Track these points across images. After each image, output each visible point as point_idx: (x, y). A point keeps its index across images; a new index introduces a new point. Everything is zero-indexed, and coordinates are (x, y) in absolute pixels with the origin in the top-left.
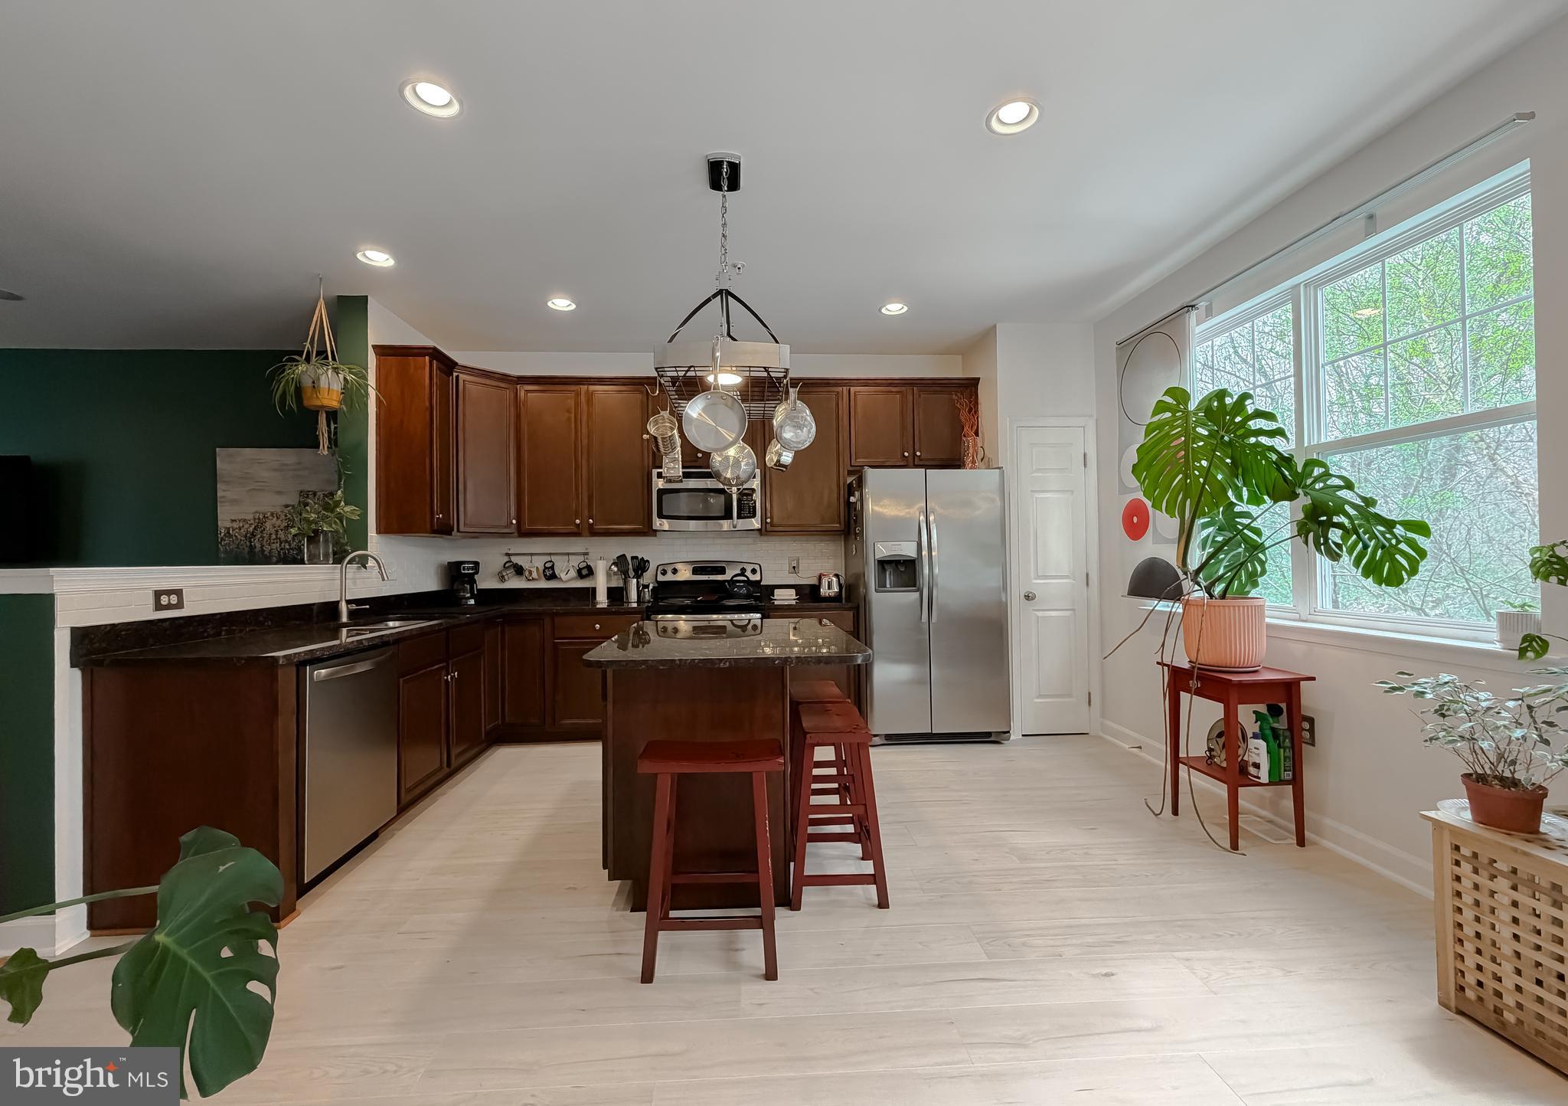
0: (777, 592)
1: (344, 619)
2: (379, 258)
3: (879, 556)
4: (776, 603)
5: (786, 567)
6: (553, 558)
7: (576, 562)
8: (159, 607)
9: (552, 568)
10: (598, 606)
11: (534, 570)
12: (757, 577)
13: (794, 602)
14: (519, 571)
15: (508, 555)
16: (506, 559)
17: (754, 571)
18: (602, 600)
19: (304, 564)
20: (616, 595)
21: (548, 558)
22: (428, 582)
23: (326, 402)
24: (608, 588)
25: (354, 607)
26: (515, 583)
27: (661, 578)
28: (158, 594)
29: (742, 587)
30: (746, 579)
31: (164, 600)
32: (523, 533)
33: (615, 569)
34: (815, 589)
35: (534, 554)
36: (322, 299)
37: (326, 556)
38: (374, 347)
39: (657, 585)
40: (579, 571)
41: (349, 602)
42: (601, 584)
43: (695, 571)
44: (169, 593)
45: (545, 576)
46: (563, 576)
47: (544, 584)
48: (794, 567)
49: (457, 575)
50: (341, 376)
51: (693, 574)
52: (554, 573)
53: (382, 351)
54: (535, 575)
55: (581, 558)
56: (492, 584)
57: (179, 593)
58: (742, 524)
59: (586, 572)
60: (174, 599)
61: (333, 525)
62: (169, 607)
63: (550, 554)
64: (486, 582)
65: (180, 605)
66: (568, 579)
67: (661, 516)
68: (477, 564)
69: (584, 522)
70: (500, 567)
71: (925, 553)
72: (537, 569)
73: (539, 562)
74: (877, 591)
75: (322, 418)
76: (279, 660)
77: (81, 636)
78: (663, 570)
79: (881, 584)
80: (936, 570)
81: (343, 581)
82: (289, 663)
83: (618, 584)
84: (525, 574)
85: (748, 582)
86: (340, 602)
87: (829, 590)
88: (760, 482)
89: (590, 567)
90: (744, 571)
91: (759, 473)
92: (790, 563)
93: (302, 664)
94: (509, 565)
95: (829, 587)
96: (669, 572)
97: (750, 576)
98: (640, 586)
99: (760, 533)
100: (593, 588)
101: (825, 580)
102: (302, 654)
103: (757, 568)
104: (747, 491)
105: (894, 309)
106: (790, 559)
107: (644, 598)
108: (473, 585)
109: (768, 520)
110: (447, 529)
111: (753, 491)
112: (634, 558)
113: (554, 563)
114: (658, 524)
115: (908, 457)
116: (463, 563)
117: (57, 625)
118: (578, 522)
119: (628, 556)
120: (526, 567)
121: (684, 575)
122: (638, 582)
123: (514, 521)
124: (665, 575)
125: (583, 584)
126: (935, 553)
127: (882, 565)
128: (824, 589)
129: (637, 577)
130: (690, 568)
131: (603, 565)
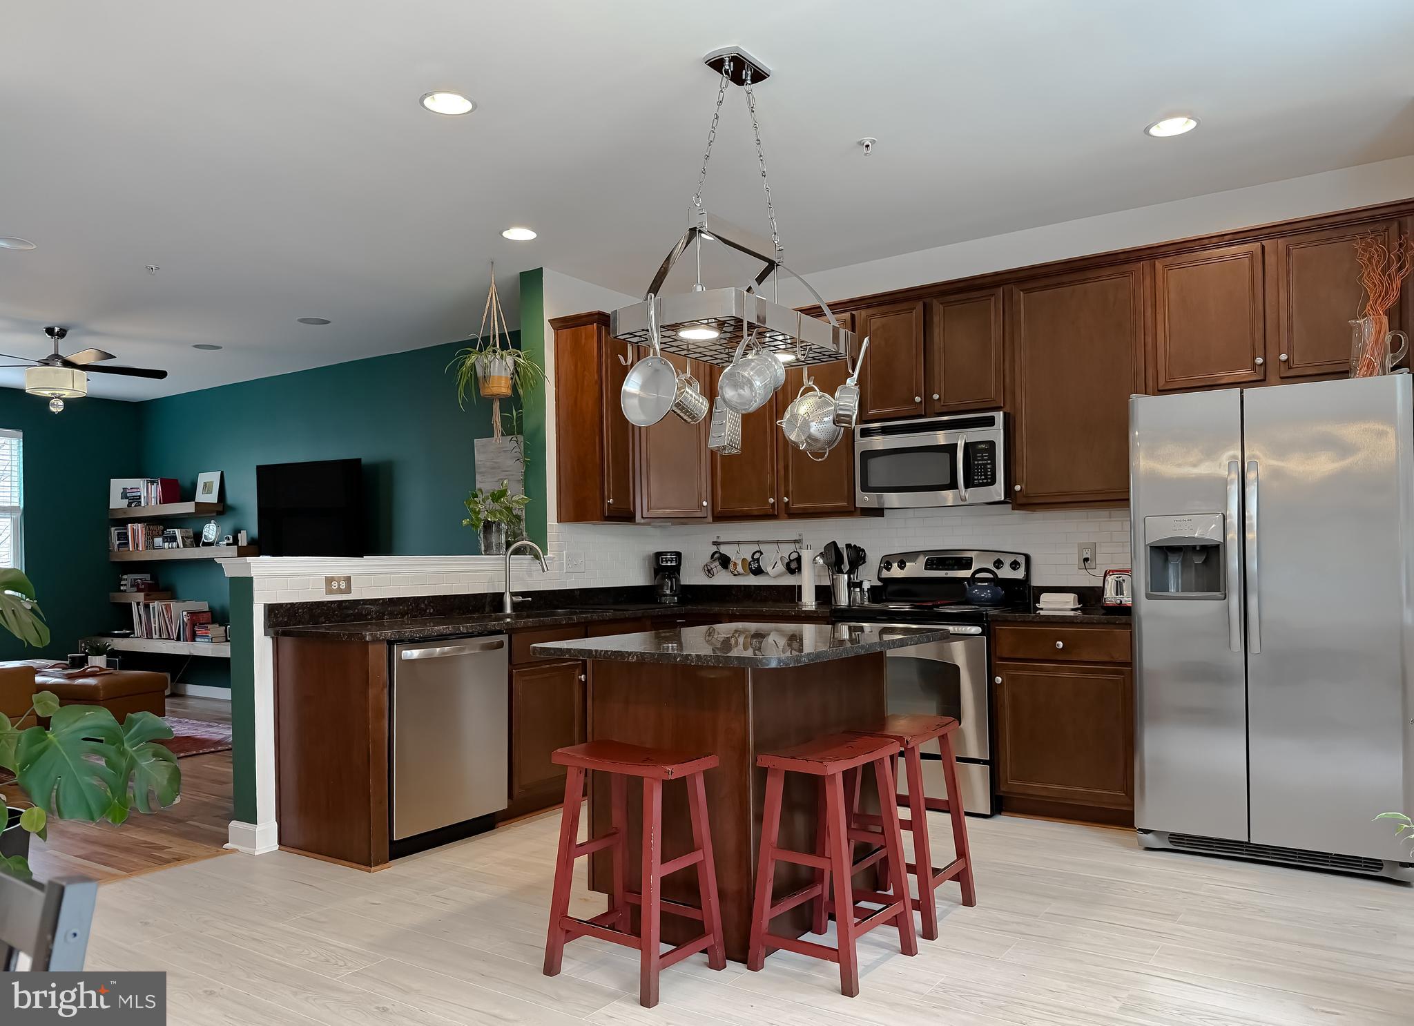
0: (1045, 597)
1: (508, 611)
2: (520, 234)
3: (1150, 539)
4: (1042, 613)
5: (1075, 559)
6: (763, 548)
7: (787, 551)
8: (330, 590)
9: (758, 560)
10: (804, 606)
11: (739, 563)
12: (1020, 574)
13: (1071, 613)
14: (725, 561)
15: (715, 543)
16: (714, 549)
17: (1015, 565)
18: (809, 601)
19: (478, 553)
20: (825, 594)
21: (755, 548)
24: (816, 586)
25: (520, 599)
26: (723, 578)
27: (885, 574)
28: (329, 580)
29: (985, 588)
30: (990, 576)
31: (335, 586)
32: (720, 517)
33: (821, 561)
34: (1098, 592)
36: (493, 284)
37: (498, 546)
38: (551, 321)
39: (879, 584)
40: (788, 565)
41: (513, 594)
42: (808, 582)
43: (930, 565)
44: (338, 580)
45: (751, 569)
46: (769, 570)
47: (753, 581)
48: (1086, 560)
49: (664, 567)
50: (509, 361)
51: (926, 568)
52: (759, 566)
53: (561, 324)
54: (740, 568)
55: (792, 547)
56: (700, 579)
57: (348, 579)
58: (972, 495)
59: (794, 566)
60: (343, 585)
61: (498, 515)
62: (340, 591)
63: (758, 542)
64: (692, 576)
65: (348, 590)
66: (775, 575)
67: (866, 488)
68: (678, 554)
69: (779, 500)
70: (708, 559)
71: (1233, 535)
72: (744, 560)
73: (747, 552)
74: (1149, 597)
75: (496, 406)
76: (368, 638)
77: (272, 611)
78: (887, 564)
79: (1158, 586)
80: (1252, 565)
81: (508, 571)
82: (376, 640)
83: (827, 582)
84: (731, 566)
85: (997, 581)
86: (502, 594)
87: (1119, 597)
88: (1002, 431)
89: (799, 559)
90: (998, 564)
91: (999, 417)
92: (1081, 551)
93: (390, 643)
94: (716, 555)
95: (1119, 591)
96: (895, 565)
97: (1005, 573)
98: (852, 585)
99: (1010, 506)
100: (800, 587)
101: (1111, 580)
102: (389, 634)
103: (1022, 560)
104: (983, 446)
105: (1173, 127)
106: (1082, 547)
107: (855, 599)
108: (678, 580)
109: (1018, 488)
110: (623, 516)
111: (992, 444)
112: (848, 546)
113: (762, 553)
114: (865, 499)
115: (1264, 364)
116: (666, 553)
117: (255, 601)
118: (771, 500)
119: (841, 545)
120: (733, 559)
121: (915, 569)
122: (849, 578)
123: (705, 504)
124: (889, 569)
125: (789, 580)
126: (1251, 536)
127: (1164, 552)
128: (1110, 595)
129: (850, 573)
130: (922, 560)
131: (807, 556)
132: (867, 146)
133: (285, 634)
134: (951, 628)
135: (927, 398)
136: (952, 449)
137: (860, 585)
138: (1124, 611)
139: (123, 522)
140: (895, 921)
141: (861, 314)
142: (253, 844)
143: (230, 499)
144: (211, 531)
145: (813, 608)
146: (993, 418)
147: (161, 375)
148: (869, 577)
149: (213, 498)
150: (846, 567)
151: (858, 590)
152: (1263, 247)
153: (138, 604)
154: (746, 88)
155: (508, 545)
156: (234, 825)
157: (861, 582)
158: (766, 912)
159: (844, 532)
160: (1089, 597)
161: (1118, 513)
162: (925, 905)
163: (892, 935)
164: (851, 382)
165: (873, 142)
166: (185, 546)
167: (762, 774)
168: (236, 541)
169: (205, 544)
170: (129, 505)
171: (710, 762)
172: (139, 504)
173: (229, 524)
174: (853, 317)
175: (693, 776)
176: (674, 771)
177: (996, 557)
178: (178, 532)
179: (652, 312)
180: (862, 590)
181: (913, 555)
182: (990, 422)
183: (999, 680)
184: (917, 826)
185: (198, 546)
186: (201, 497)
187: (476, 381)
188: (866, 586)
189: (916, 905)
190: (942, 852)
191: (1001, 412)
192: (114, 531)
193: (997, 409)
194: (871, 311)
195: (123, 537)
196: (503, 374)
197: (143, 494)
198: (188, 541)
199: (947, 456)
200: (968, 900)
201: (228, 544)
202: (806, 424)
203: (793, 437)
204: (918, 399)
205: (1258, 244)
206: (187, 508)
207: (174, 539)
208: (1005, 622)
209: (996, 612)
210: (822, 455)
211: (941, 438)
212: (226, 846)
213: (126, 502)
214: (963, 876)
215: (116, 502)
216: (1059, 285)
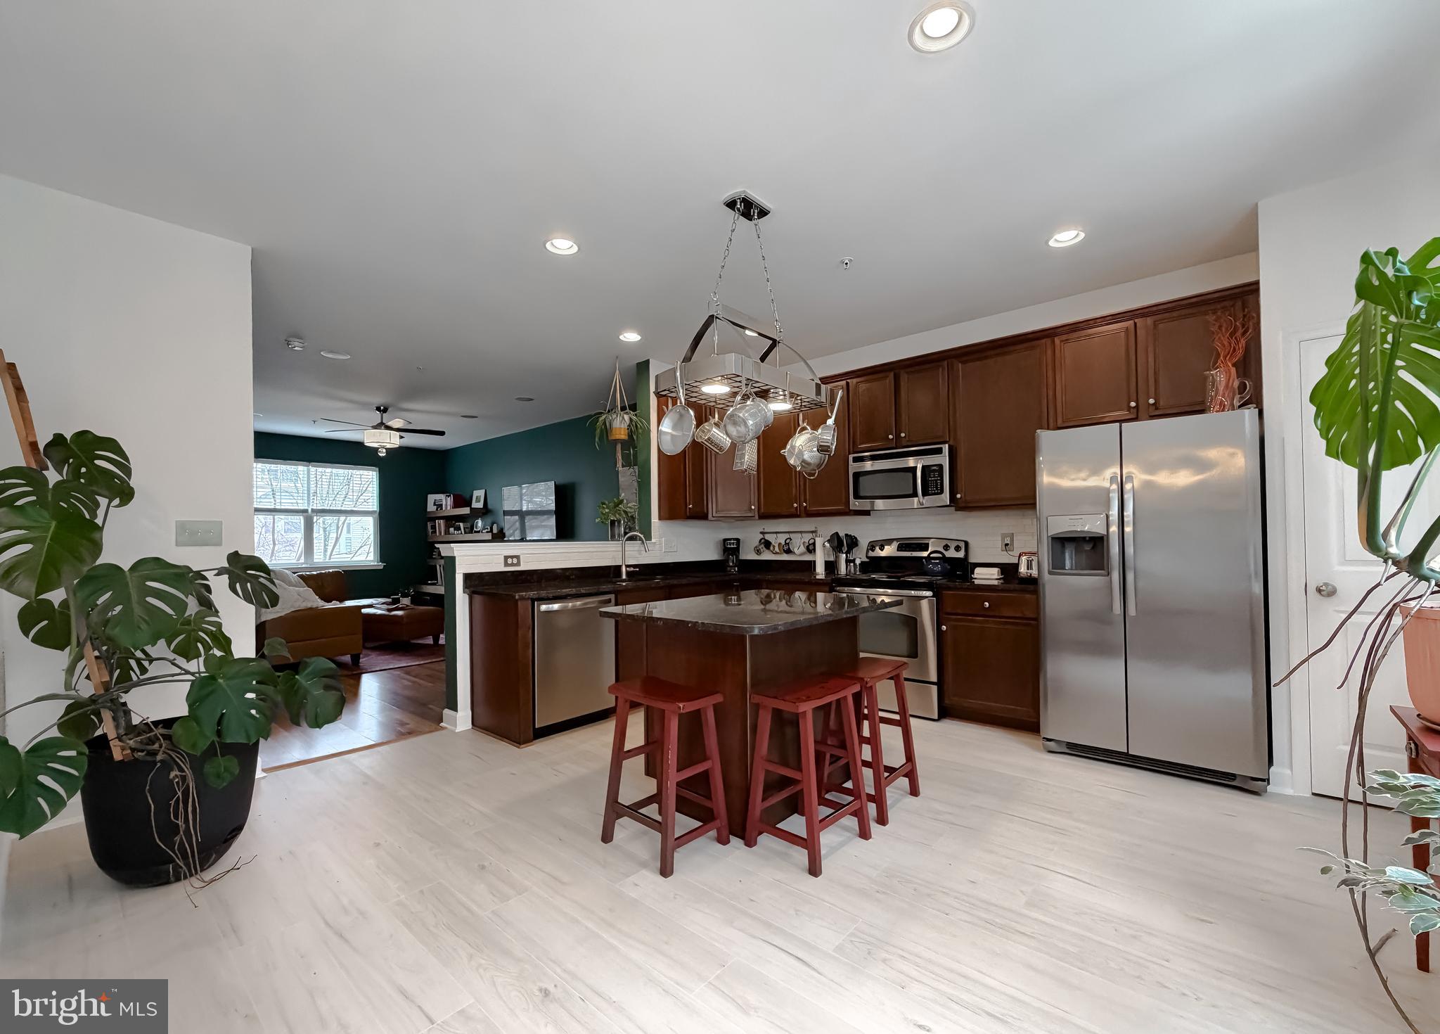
0: (978, 570)
1: (624, 577)
2: (630, 337)
3: (1053, 532)
4: (976, 582)
5: (999, 544)
6: (792, 536)
7: (807, 538)
8: (506, 564)
9: (788, 544)
10: (817, 577)
11: (777, 545)
12: (961, 554)
13: (996, 583)
14: (768, 544)
15: (761, 533)
16: (761, 536)
17: (958, 549)
18: (820, 570)
19: (608, 541)
20: (831, 566)
21: (787, 536)
22: (709, 553)
23: (618, 437)
24: (826, 561)
25: (632, 569)
26: (767, 556)
27: (871, 554)
28: (506, 558)
29: (937, 564)
30: (940, 555)
31: (510, 561)
32: (763, 516)
33: (828, 545)
34: (1016, 566)
35: (778, 531)
36: (617, 372)
38: (654, 392)
39: (867, 560)
40: (808, 548)
41: (627, 566)
42: (820, 559)
43: (900, 548)
44: (512, 557)
45: (784, 550)
46: (796, 550)
47: (785, 557)
48: (1007, 545)
49: (730, 548)
51: (898, 550)
52: (789, 547)
54: (777, 549)
55: (810, 536)
56: (752, 556)
58: (928, 501)
59: (811, 549)
60: (515, 561)
61: (617, 516)
62: (512, 565)
63: (789, 532)
64: (748, 554)
65: (518, 564)
66: (799, 554)
67: (857, 496)
68: (738, 540)
69: (800, 505)
70: (757, 543)
71: (1114, 529)
72: (780, 544)
73: (782, 539)
74: (1050, 573)
75: (619, 447)
76: (517, 597)
77: (468, 577)
78: (872, 546)
79: (1057, 566)
80: (1130, 550)
81: (624, 551)
82: (522, 598)
83: (832, 559)
84: (772, 548)
85: (944, 559)
86: (620, 566)
87: (1029, 571)
88: (947, 458)
89: (814, 544)
90: (946, 547)
91: (946, 448)
92: (1003, 540)
93: (533, 601)
94: (763, 541)
95: (1029, 566)
96: (877, 548)
97: (951, 553)
98: (848, 561)
99: (953, 508)
100: (815, 561)
101: (1024, 558)
102: (532, 594)
103: (962, 545)
104: (935, 468)
105: (1066, 238)
106: (1004, 536)
107: (850, 571)
108: (737, 557)
109: (959, 496)
110: (701, 516)
111: (941, 466)
112: (846, 535)
113: (791, 540)
114: (855, 504)
115: (1137, 407)
116: (730, 539)
117: (457, 572)
118: (795, 505)
119: (842, 534)
120: (773, 543)
121: (889, 551)
122: (847, 556)
123: (753, 507)
124: (873, 551)
125: (808, 558)
126: (1128, 529)
127: (1061, 541)
128: (1023, 569)
129: (847, 553)
130: (895, 545)
131: (819, 542)
132: (846, 264)
134: (913, 592)
135: (898, 436)
136: (914, 469)
137: (853, 561)
138: (1032, 583)
139: (433, 519)
140: (854, 814)
141: (853, 382)
142: (455, 726)
143: (490, 506)
144: (480, 523)
145: (824, 578)
146: (941, 448)
148: (860, 556)
149: (480, 505)
150: (845, 549)
151: (852, 564)
152: (1135, 324)
153: (440, 566)
154: (754, 220)
155: (626, 533)
156: (447, 712)
157: (854, 560)
158: (758, 804)
159: (842, 526)
160: (1009, 571)
161: (1030, 512)
162: (879, 799)
163: (851, 822)
164: (830, 422)
165: (850, 260)
166: (465, 533)
167: (757, 707)
168: (491, 531)
169: (476, 532)
170: (437, 510)
171: (719, 698)
172: (442, 509)
173: (489, 520)
174: (848, 383)
175: (705, 709)
176: (685, 707)
177: (945, 542)
178: (461, 524)
179: (678, 374)
180: (855, 565)
181: (889, 542)
182: (939, 451)
183: (944, 628)
184: (874, 741)
185: (472, 533)
186: (475, 505)
188: (858, 562)
189: (871, 798)
190: (893, 754)
191: (947, 445)
192: (429, 525)
193: (944, 443)
194: (859, 380)
195: (434, 527)
197: (444, 503)
198: (467, 530)
199: (910, 475)
200: (914, 791)
201: (487, 532)
202: (801, 452)
203: (792, 462)
204: (891, 437)
205: (1132, 322)
206: (466, 511)
207: (458, 528)
208: (949, 588)
209: (944, 581)
210: (813, 475)
211: (906, 462)
212: (442, 724)
213: (436, 507)
214: (911, 775)
215: (431, 508)
216: (986, 358)
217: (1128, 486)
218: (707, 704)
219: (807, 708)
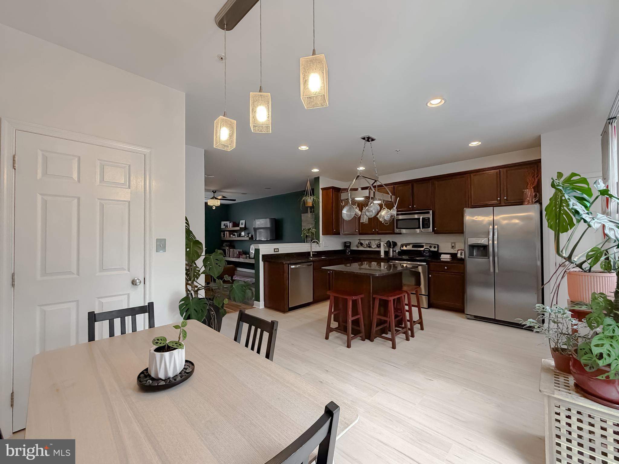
0: (442, 256)
1: (311, 256)
2: (316, 170)
3: (469, 243)
4: (442, 260)
5: (450, 247)
6: (371, 241)
7: (377, 242)
8: (275, 251)
9: (370, 244)
10: (381, 257)
11: (365, 245)
12: (436, 250)
13: (449, 260)
14: (362, 244)
15: (359, 240)
16: (359, 241)
18: (382, 254)
19: (305, 243)
20: (387, 253)
21: (369, 241)
22: (339, 247)
23: (309, 206)
24: (384, 251)
25: (314, 253)
26: (361, 248)
27: (402, 248)
28: (275, 249)
29: (427, 253)
30: (428, 250)
31: (275, 250)
32: (360, 234)
33: (386, 245)
34: (456, 254)
35: (366, 239)
36: (309, 181)
37: (309, 241)
38: (321, 188)
39: (400, 251)
40: (377, 246)
41: (312, 252)
42: (382, 250)
45: (368, 246)
46: (373, 246)
47: (368, 249)
49: (347, 245)
50: (312, 198)
51: (412, 247)
52: (370, 246)
53: (323, 189)
54: (365, 246)
57: (278, 249)
58: (424, 230)
59: (379, 246)
60: (277, 250)
61: (309, 234)
62: (276, 252)
63: (370, 240)
64: (354, 248)
65: (278, 251)
66: (374, 248)
67: (397, 228)
68: (350, 242)
69: (375, 230)
70: (357, 243)
71: (491, 242)
72: (366, 244)
73: (367, 242)
74: (469, 257)
75: (309, 209)
76: (284, 263)
77: (263, 256)
78: (402, 246)
79: (471, 255)
80: (496, 250)
81: (311, 247)
82: (286, 264)
83: (387, 250)
84: (363, 246)
85: (430, 251)
86: (310, 252)
87: (461, 256)
88: (431, 215)
89: (380, 244)
90: (430, 247)
91: (431, 212)
92: (452, 245)
93: (289, 264)
94: (359, 243)
95: (461, 254)
96: (404, 246)
97: (433, 249)
98: (393, 251)
99: (433, 233)
100: (380, 251)
101: (459, 252)
102: (288, 262)
103: (436, 246)
104: (426, 218)
105: (474, 144)
106: (452, 243)
107: (394, 255)
108: (350, 249)
109: (436, 229)
110: (338, 233)
111: (429, 218)
112: (392, 241)
113: (371, 243)
114: (397, 231)
115: (500, 200)
116: (347, 242)
117: (260, 254)
118: (373, 230)
119: (391, 241)
120: (364, 244)
121: (409, 248)
122: (393, 249)
123: (357, 231)
124: (403, 247)
125: (378, 249)
126: (496, 242)
127: (472, 247)
128: (459, 255)
129: (393, 248)
130: (411, 246)
131: (382, 244)
133: (267, 261)
134: (418, 263)
135: (413, 206)
136: (419, 219)
137: (395, 251)
138: (462, 260)
139: (224, 231)
140: (404, 333)
141: (396, 186)
142: (259, 307)
143: (247, 227)
144: (243, 234)
145: (384, 257)
146: (429, 212)
147: (235, 200)
149: (243, 226)
150: (392, 247)
151: (395, 252)
152: (500, 171)
153: (227, 249)
154: (370, 143)
155: (311, 240)
156: (255, 302)
157: (396, 250)
158: (375, 329)
159: (391, 238)
160: (454, 256)
161: (462, 235)
162: (412, 329)
163: (404, 336)
164: (395, 208)
165: (399, 150)
166: (237, 237)
167: (374, 299)
168: (248, 236)
169: (242, 237)
170: (225, 227)
171: (362, 296)
172: (227, 227)
173: (247, 232)
174: (394, 186)
175: (358, 299)
176: (354, 298)
177: (430, 245)
178: (236, 234)
179: (349, 194)
180: (396, 252)
181: (409, 244)
182: (429, 213)
183: (430, 276)
184: (410, 311)
185: (240, 237)
186: (241, 226)
187: (304, 203)
188: (397, 251)
189: (409, 329)
190: (416, 317)
191: (431, 211)
192: (222, 233)
193: (430, 210)
194: (398, 185)
195: (224, 234)
196: (311, 201)
197: (229, 225)
198: (238, 236)
199: (418, 221)
200: (422, 329)
202: (384, 217)
203: (381, 220)
204: (410, 207)
205: (498, 170)
206: (238, 228)
207: (235, 235)
208: (432, 262)
209: (430, 259)
210: (387, 224)
211: (416, 216)
212: (254, 306)
213: (225, 226)
214: (421, 323)
215: (223, 227)
216: (446, 180)
217: (496, 227)
218: (358, 298)
219: (391, 299)
